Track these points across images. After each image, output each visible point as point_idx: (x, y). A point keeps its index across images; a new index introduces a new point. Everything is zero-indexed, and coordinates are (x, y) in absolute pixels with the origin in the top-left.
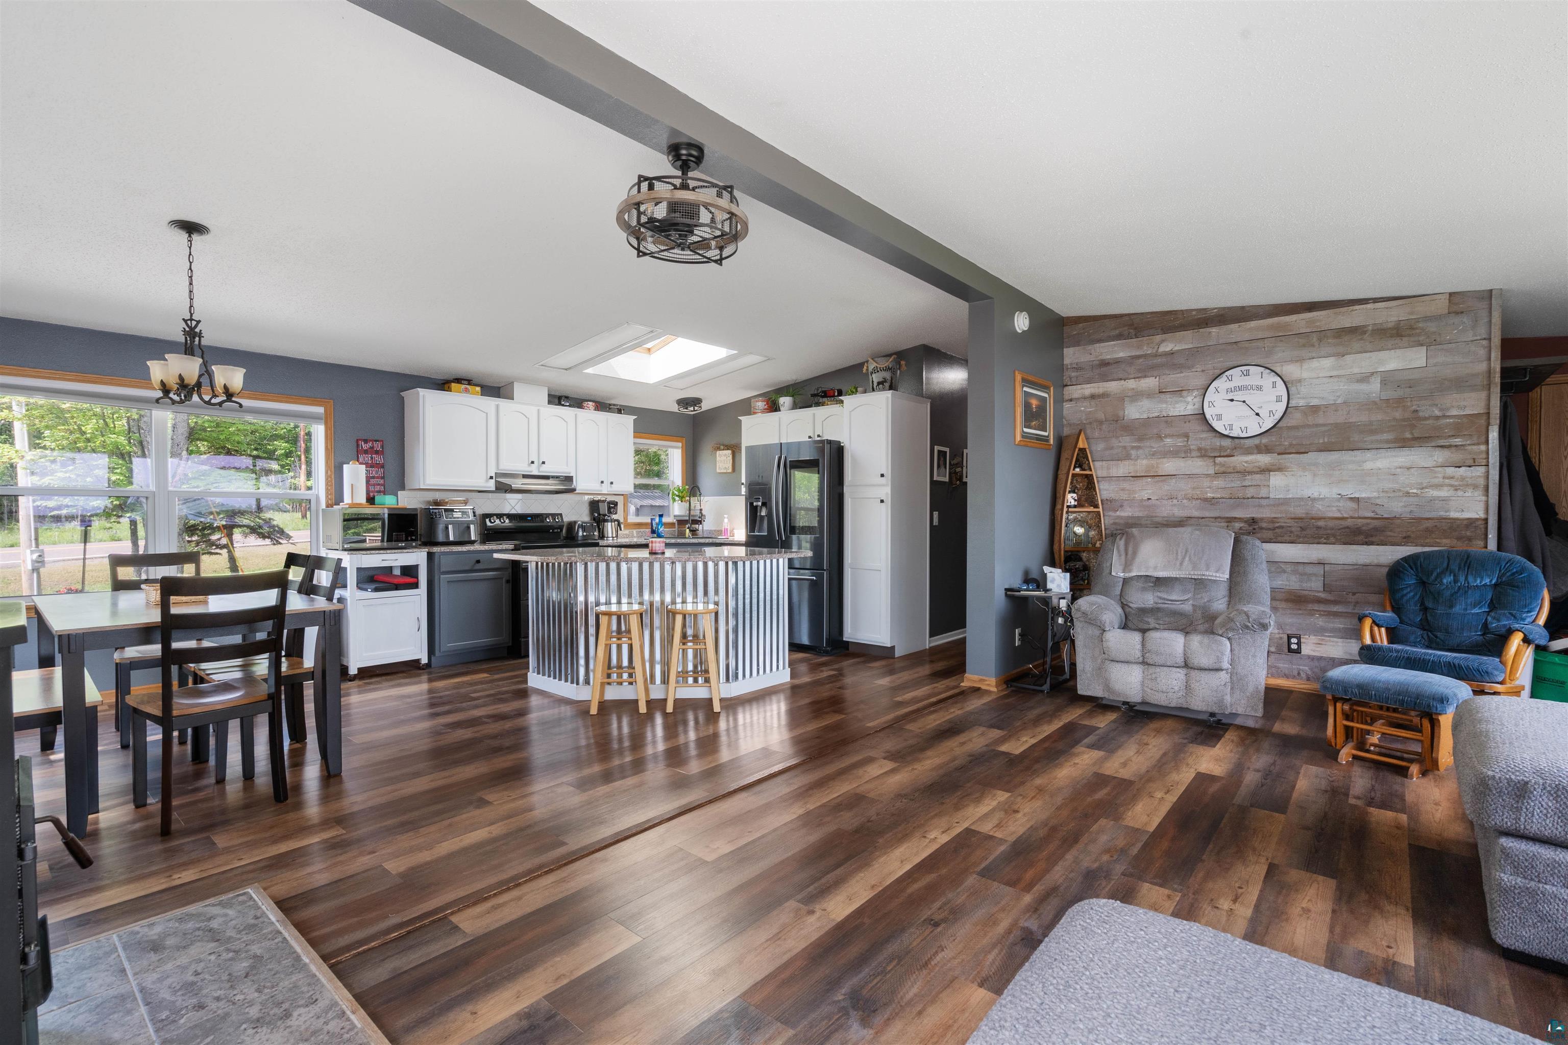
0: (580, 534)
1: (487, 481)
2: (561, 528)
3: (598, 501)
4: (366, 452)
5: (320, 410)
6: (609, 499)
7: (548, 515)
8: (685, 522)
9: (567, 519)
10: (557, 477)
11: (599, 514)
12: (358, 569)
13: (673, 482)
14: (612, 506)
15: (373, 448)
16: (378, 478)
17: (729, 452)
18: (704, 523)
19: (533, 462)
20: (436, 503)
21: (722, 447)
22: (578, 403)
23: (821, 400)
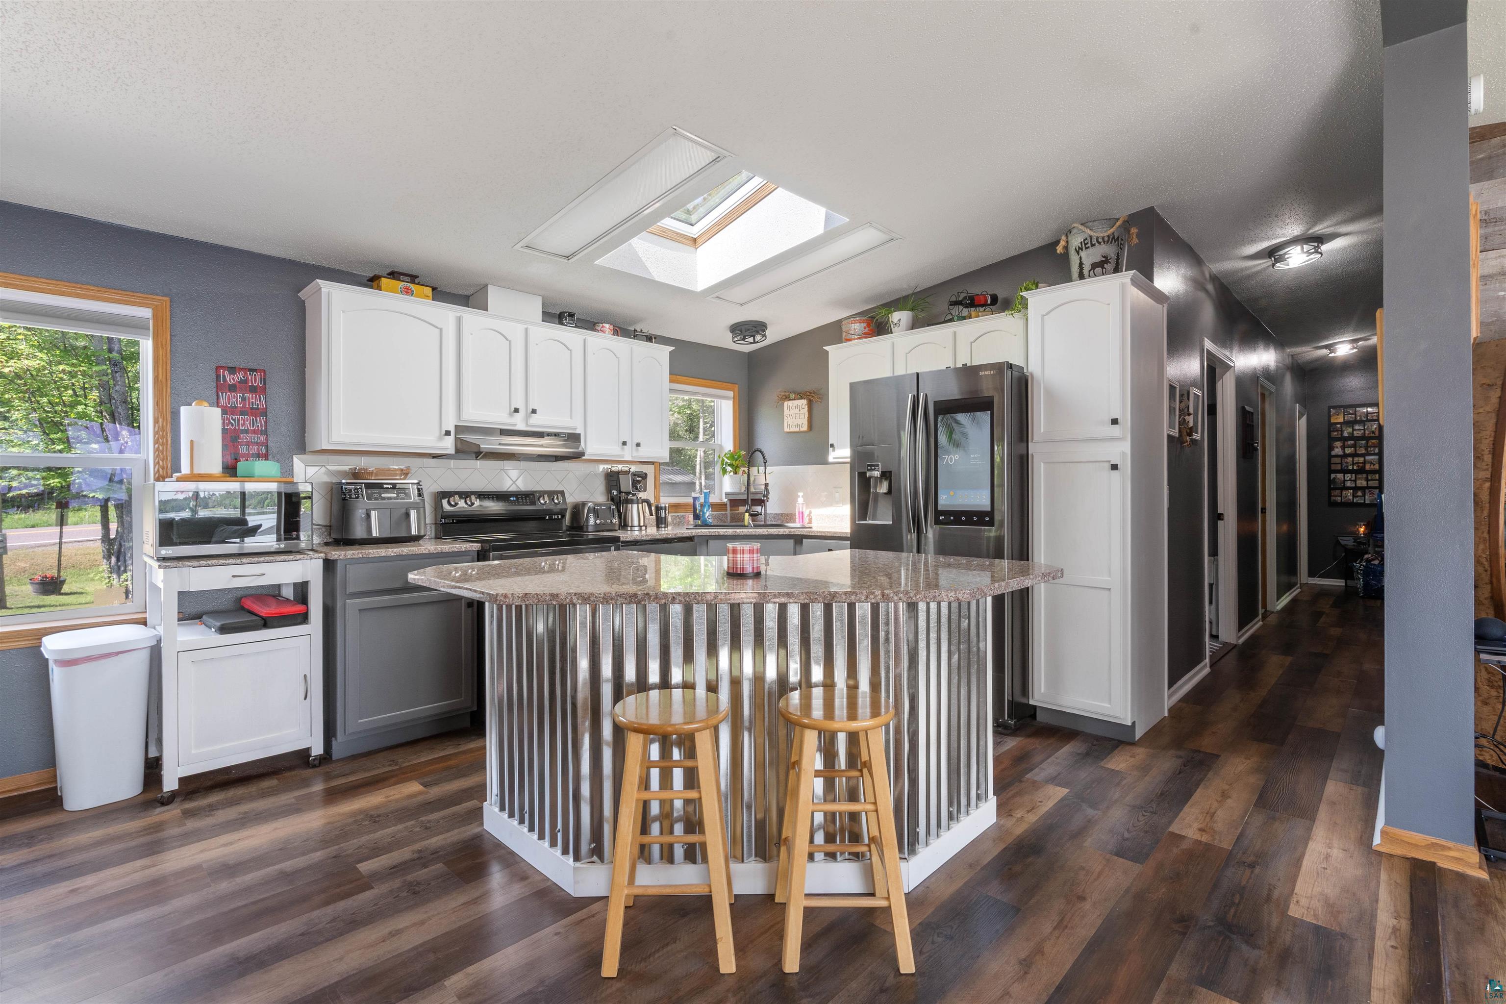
0: (592, 521)
1: (440, 439)
2: (563, 513)
3: (618, 473)
4: (232, 388)
5: (146, 313)
6: (634, 469)
7: (542, 493)
8: (743, 502)
9: (571, 499)
10: (556, 435)
11: (620, 492)
12: (179, 593)
13: (721, 446)
14: (639, 480)
15: (246, 381)
16: (254, 432)
17: (804, 402)
18: (768, 504)
19: (516, 410)
20: (355, 474)
21: (793, 396)
22: (590, 323)
23: (965, 312)
